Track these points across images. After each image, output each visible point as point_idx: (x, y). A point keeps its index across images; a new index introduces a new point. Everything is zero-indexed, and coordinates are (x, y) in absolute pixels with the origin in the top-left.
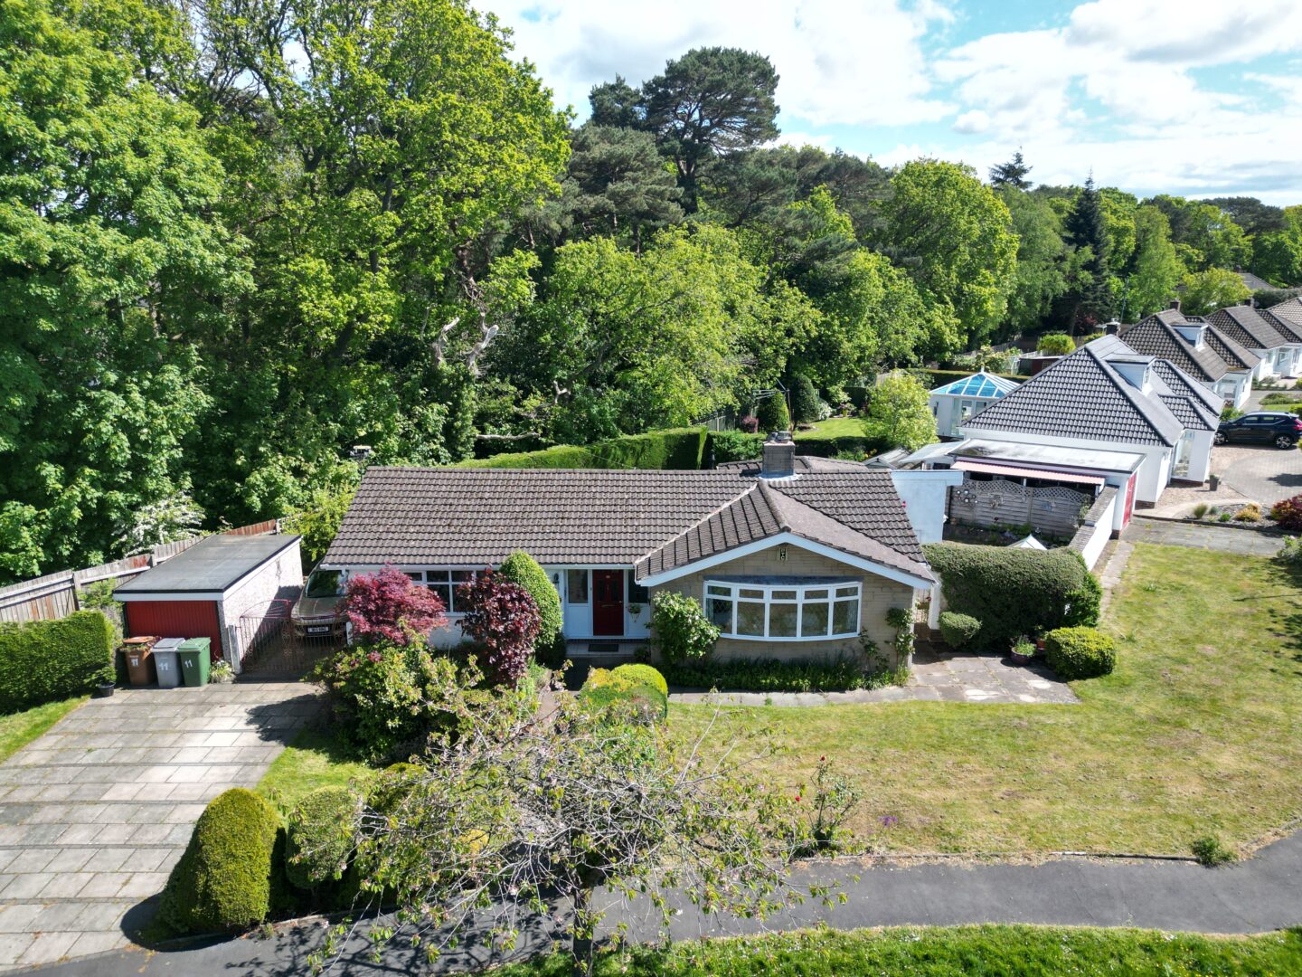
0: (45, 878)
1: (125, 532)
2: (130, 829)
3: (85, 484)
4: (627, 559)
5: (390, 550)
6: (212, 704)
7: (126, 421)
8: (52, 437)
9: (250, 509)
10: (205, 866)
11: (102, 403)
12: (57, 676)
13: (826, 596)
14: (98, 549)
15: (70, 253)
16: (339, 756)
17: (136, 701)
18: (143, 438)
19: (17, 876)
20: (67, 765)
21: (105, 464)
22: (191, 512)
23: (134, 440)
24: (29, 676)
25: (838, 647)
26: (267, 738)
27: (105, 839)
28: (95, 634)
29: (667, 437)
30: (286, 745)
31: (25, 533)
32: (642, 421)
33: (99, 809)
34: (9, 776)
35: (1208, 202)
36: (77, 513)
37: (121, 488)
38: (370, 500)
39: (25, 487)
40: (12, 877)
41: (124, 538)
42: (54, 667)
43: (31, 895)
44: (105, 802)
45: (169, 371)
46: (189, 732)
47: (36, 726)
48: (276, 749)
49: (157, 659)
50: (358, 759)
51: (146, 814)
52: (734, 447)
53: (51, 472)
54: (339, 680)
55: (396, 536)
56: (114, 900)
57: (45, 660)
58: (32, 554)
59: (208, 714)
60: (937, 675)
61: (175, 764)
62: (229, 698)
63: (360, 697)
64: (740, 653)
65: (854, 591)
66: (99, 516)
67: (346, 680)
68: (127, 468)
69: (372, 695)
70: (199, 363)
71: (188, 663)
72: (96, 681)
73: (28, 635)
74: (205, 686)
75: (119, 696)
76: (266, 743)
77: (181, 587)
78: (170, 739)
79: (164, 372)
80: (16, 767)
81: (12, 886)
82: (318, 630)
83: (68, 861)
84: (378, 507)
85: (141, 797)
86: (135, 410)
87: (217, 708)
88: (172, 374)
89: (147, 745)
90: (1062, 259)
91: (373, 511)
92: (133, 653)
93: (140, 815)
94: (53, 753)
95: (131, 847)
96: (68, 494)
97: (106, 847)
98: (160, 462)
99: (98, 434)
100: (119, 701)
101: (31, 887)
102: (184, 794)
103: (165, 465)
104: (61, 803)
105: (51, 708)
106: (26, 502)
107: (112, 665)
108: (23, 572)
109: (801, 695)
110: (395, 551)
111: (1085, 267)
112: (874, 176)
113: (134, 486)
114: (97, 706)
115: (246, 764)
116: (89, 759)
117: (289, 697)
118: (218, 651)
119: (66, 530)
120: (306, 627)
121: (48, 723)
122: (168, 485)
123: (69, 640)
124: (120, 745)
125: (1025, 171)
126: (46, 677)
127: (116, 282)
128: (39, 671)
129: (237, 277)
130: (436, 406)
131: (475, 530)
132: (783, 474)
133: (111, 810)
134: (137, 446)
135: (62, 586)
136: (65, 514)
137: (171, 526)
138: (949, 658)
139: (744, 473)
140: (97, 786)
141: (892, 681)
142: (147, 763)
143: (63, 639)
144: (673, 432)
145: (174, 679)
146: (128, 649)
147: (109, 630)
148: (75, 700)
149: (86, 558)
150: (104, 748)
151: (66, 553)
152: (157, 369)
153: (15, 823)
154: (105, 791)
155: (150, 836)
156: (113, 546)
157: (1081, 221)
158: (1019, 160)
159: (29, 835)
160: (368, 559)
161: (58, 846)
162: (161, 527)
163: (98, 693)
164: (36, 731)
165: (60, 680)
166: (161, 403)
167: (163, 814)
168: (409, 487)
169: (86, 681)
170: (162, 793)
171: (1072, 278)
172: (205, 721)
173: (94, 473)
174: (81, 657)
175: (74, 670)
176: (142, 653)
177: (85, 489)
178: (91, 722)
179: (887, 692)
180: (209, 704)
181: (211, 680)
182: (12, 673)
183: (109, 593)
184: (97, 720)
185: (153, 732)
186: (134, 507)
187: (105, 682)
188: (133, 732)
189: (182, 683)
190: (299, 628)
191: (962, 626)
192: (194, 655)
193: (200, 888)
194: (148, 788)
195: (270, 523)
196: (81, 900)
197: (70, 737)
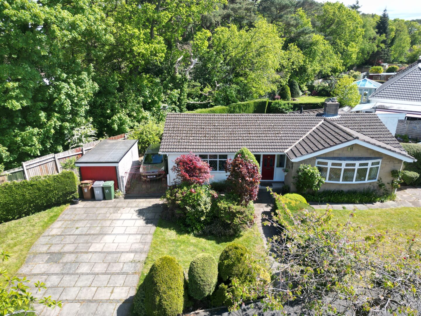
0: (76, 289)
1: (69, 139)
2: (105, 265)
3: (55, 119)
4: (281, 150)
5: (185, 147)
6: (120, 208)
7: (69, 94)
8: (42, 101)
9: (114, 129)
10: (159, 293)
11: (60, 87)
12: (57, 197)
13: (367, 165)
14: (60, 145)
15: (51, 19)
16: (180, 232)
17: (89, 206)
18: (76, 101)
19: (64, 288)
20: (69, 235)
21: (62, 111)
22: (92, 131)
23: (72, 102)
24: (46, 197)
25: (368, 186)
26: (147, 223)
27: (97, 270)
28: (71, 180)
29: (255, 103)
30: (156, 226)
31: (34, 139)
32: (244, 97)
33: (90, 255)
34: (47, 240)
35: (413, 21)
36: (53, 131)
37: (67, 121)
38: (171, 126)
39: (33, 121)
40: (62, 289)
41: (69, 141)
42: (55, 193)
43: (73, 297)
44: (91, 252)
45: (84, 74)
46: (114, 220)
47: (52, 217)
48: (152, 228)
49: (95, 189)
50: (189, 233)
51: (110, 258)
52: (280, 106)
53: (43, 115)
54: (178, 200)
55: (186, 141)
56: (109, 301)
57: (52, 191)
58: (38, 147)
59: (119, 212)
60: (405, 196)
61: (114, 234)
62: (125, 205)
63: (188, 208)
64: (328, 188)
65: (378, 163)
66: (60, 132)
67: (181, 200)
68: (70, 114)
69: (193, 207)
70: (94, 71)
71: (107, 191)
72: (72, 198)
73: (45, 181)
74: (113, 200)
75: (81, 204)
76: (147, 225)
77: (101, 161)
78: (108, 223)
79: (82, 74)
80: (49, 236)
81: (64, 293)
82: (151, 177)
83: (84, 281)
84: (175, 129)
85: (105, 250)
86: (72, 90)
87: (122, 209)
88: (84, 75)
89: (99, 225)
90: (375, 38)
91: (174, 131)
92: (85, 187)
93: (107, 258)
94: (62, 229)
95: (108, 274)
96: (49, 123)
97: (98, 274)
98: (82, 111)
99: (60, 100)
100: (82, 206)
101: (72, 294)
102: (122, 248)
103: (84, 112)
104: (72, 253)
105: (55, 209)
106: (33, 127)
107: (77, 192)
108: (34, 154)
109: (356, 205)
110: (187, 147)
111: (382, 42)
112: (317, 5)
113: (72, 121)
114: (74, 208)
115: (143, 234)
116: (78, 232)
117: (150, 205)
118: (117, 186)
119: (48, 138)
120: (147, 176)
121: (56, 216)
122: (84, 121)
123: (61, 182)
124: (89, 225)
125: (359, 7)
126: (53, 197)
127: (70, 33)
128: (50, 195)
129: (108, 36)
130: (176, 91)
131: (216, 138)
132: (333, 115)
133: (95, 256)
134: (73, 104)
135: (51, 160)
136: (48, 131)
137: (87, 136)
138: (406, 189)
139: (317, 115)
140: (85, 245)
141: (391, 200)
142: (102, 234)
143: (59, 182)
144: (256, 101)
145: (101, 197)
146: (83, 185)
147: (76, 178)
148: (64, 206)
149: (56, 148)
150: (83, 227)
151: (49, 146)
152: (79, 73)
153: (56, 262)
154: (89, 247)
155: (115, 269)
156: (66, 144)
157: (381, 25)
158: (357, 3)
159: (64, 268)
160: (177, 150)
161: (77, 274)
162: (83, 136)
163: (73, 203)
164: (53, 219)
165: (58, 198)
166: (82, 87)
167: (117, 257)
168: (185, 121)
169: (68, 198)
170: (113, 248)
171: (378, 46)
172: (119, 215)
173: (58, 115)
174: (66, 189)
175: (63, 194)
176: (88, 187)
177: (55, 122)
178: (73, 216)
179: (388, 203)
180: (118, 207)
181: (115, 197)
182: (40, 196)
183: (73, 163)
184: (76, 215)
185: (101, 220)
186: (72, 129)
187: (75, 198)
188: (92, 220)
189: (104, 199)
190: (144, 176)
191: (413, 176)
192: (109, 188)
193: (157, 303)
194: (106, 245)
195: (123, 135)
196: (95, 301)
197: (67, 222)
